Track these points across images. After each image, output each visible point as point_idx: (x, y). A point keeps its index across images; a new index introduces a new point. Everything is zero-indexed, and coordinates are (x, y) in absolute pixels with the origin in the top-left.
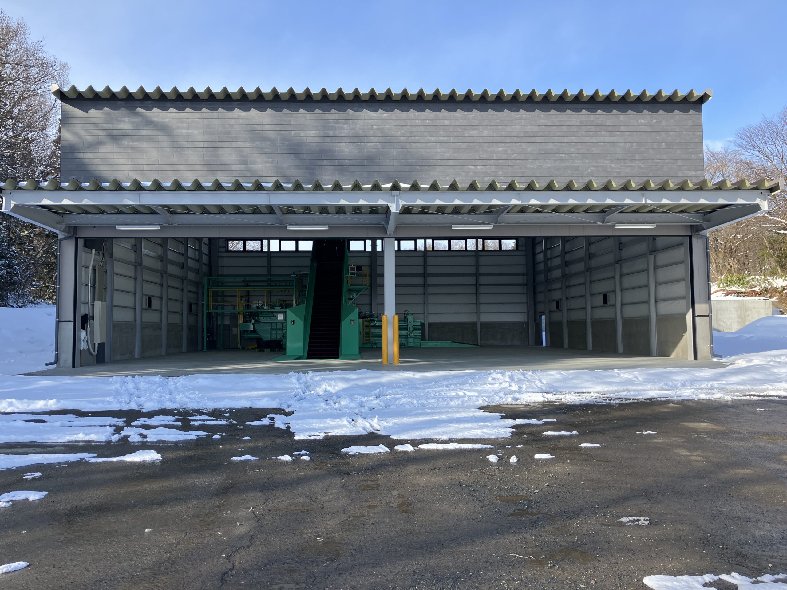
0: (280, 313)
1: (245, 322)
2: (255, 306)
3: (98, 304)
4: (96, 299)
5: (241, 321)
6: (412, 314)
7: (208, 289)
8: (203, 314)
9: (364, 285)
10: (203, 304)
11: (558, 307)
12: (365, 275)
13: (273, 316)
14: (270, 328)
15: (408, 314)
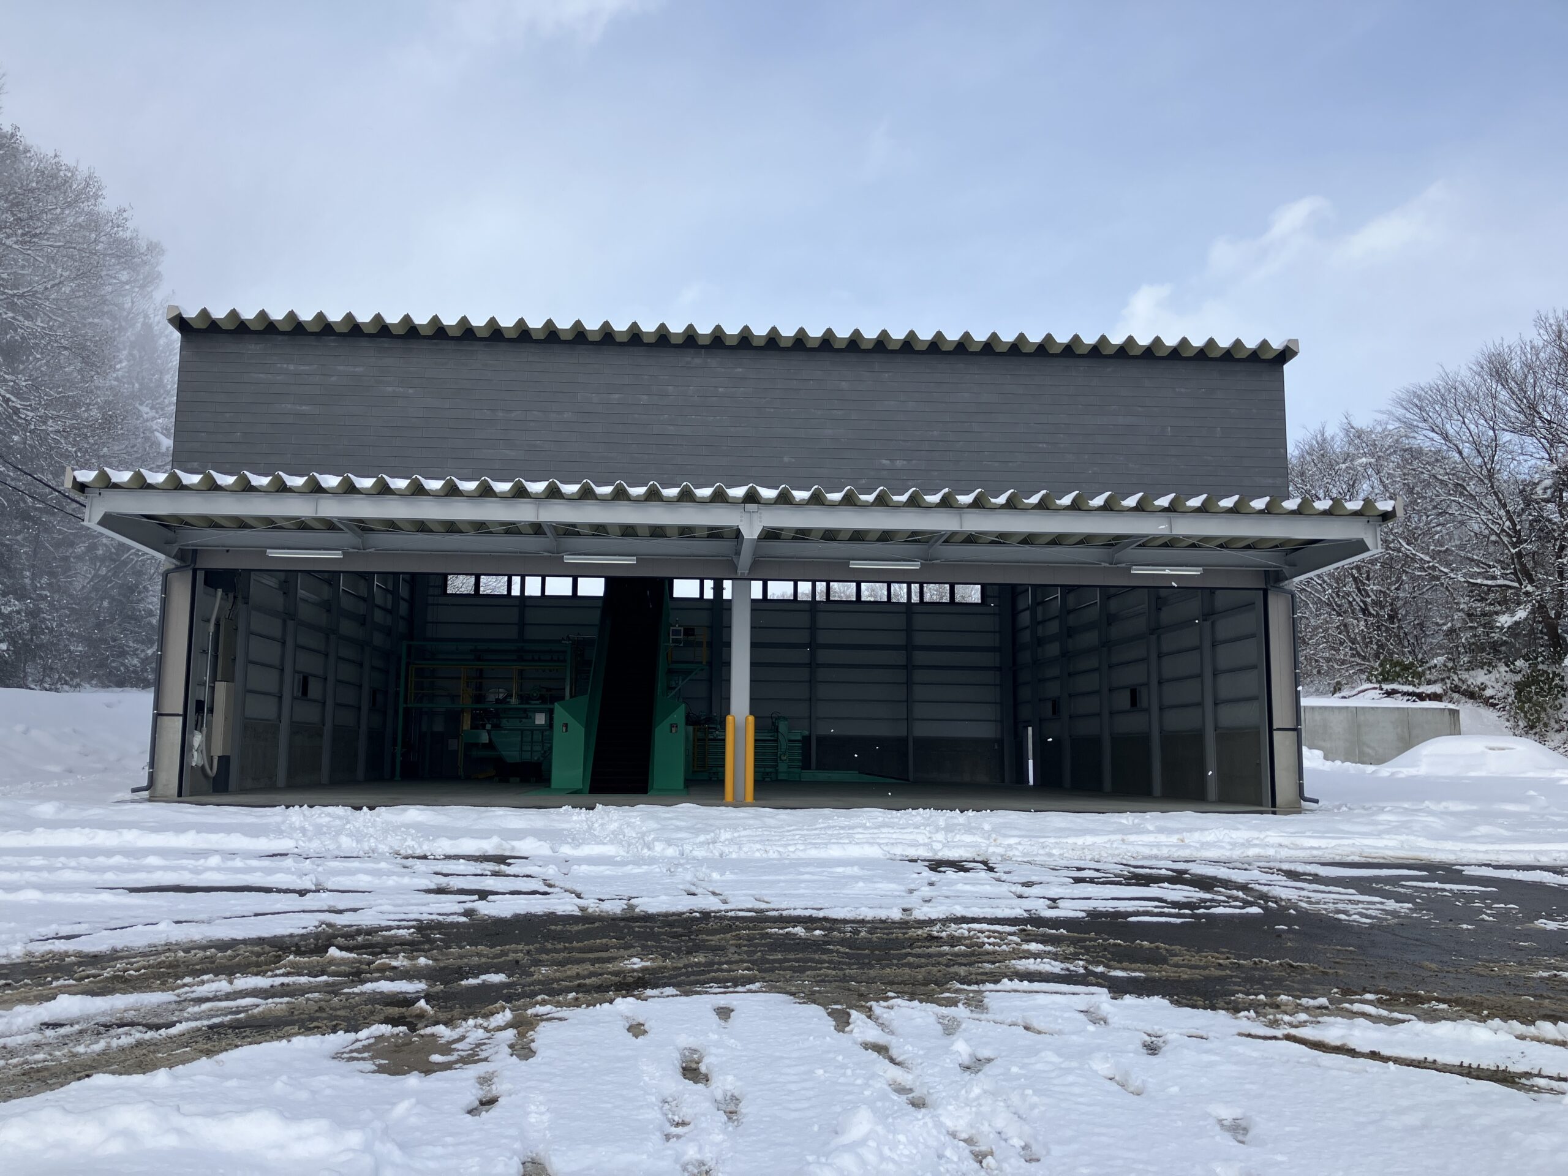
0: (541, 711)
1: (474, 727)
2: (492, 698)
3: (221, 687)
4: (219, 677)
5: (466, 725)
6: (785, 719)
7: (408, 664)
8: (396, 711)
9: (697, 663)
10: (397, 693)
11: (1054, 713)
12: (700, 644)
13: (527, 718)
14: (519, 739)
15: (779, 718)
